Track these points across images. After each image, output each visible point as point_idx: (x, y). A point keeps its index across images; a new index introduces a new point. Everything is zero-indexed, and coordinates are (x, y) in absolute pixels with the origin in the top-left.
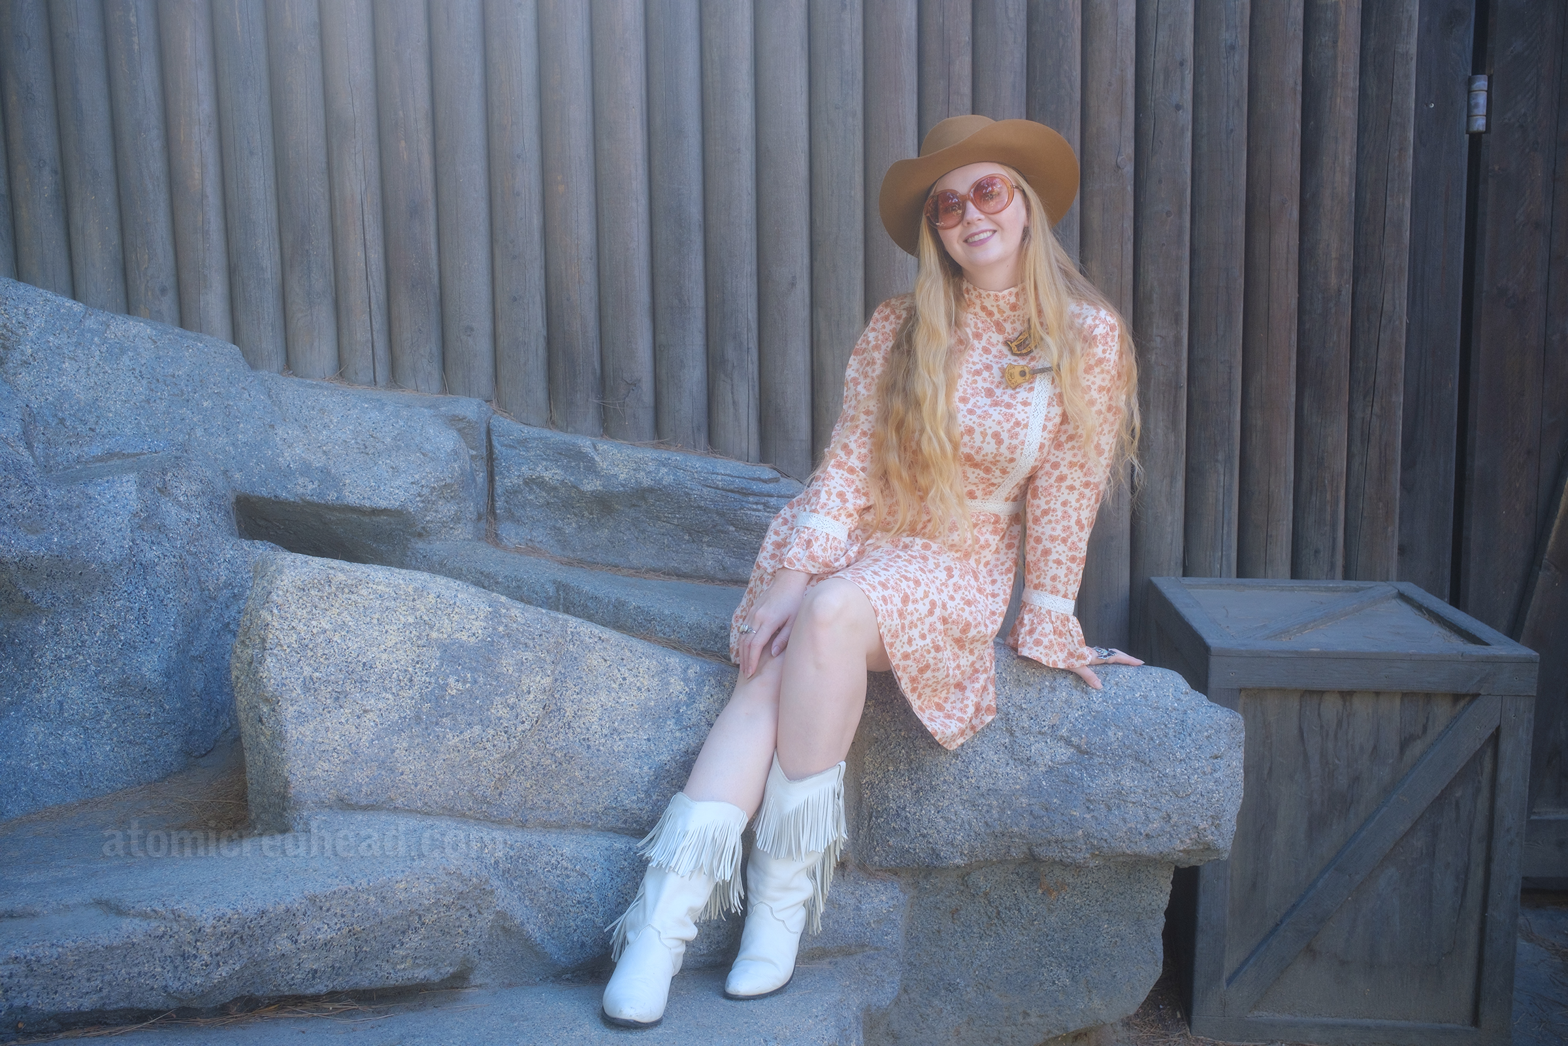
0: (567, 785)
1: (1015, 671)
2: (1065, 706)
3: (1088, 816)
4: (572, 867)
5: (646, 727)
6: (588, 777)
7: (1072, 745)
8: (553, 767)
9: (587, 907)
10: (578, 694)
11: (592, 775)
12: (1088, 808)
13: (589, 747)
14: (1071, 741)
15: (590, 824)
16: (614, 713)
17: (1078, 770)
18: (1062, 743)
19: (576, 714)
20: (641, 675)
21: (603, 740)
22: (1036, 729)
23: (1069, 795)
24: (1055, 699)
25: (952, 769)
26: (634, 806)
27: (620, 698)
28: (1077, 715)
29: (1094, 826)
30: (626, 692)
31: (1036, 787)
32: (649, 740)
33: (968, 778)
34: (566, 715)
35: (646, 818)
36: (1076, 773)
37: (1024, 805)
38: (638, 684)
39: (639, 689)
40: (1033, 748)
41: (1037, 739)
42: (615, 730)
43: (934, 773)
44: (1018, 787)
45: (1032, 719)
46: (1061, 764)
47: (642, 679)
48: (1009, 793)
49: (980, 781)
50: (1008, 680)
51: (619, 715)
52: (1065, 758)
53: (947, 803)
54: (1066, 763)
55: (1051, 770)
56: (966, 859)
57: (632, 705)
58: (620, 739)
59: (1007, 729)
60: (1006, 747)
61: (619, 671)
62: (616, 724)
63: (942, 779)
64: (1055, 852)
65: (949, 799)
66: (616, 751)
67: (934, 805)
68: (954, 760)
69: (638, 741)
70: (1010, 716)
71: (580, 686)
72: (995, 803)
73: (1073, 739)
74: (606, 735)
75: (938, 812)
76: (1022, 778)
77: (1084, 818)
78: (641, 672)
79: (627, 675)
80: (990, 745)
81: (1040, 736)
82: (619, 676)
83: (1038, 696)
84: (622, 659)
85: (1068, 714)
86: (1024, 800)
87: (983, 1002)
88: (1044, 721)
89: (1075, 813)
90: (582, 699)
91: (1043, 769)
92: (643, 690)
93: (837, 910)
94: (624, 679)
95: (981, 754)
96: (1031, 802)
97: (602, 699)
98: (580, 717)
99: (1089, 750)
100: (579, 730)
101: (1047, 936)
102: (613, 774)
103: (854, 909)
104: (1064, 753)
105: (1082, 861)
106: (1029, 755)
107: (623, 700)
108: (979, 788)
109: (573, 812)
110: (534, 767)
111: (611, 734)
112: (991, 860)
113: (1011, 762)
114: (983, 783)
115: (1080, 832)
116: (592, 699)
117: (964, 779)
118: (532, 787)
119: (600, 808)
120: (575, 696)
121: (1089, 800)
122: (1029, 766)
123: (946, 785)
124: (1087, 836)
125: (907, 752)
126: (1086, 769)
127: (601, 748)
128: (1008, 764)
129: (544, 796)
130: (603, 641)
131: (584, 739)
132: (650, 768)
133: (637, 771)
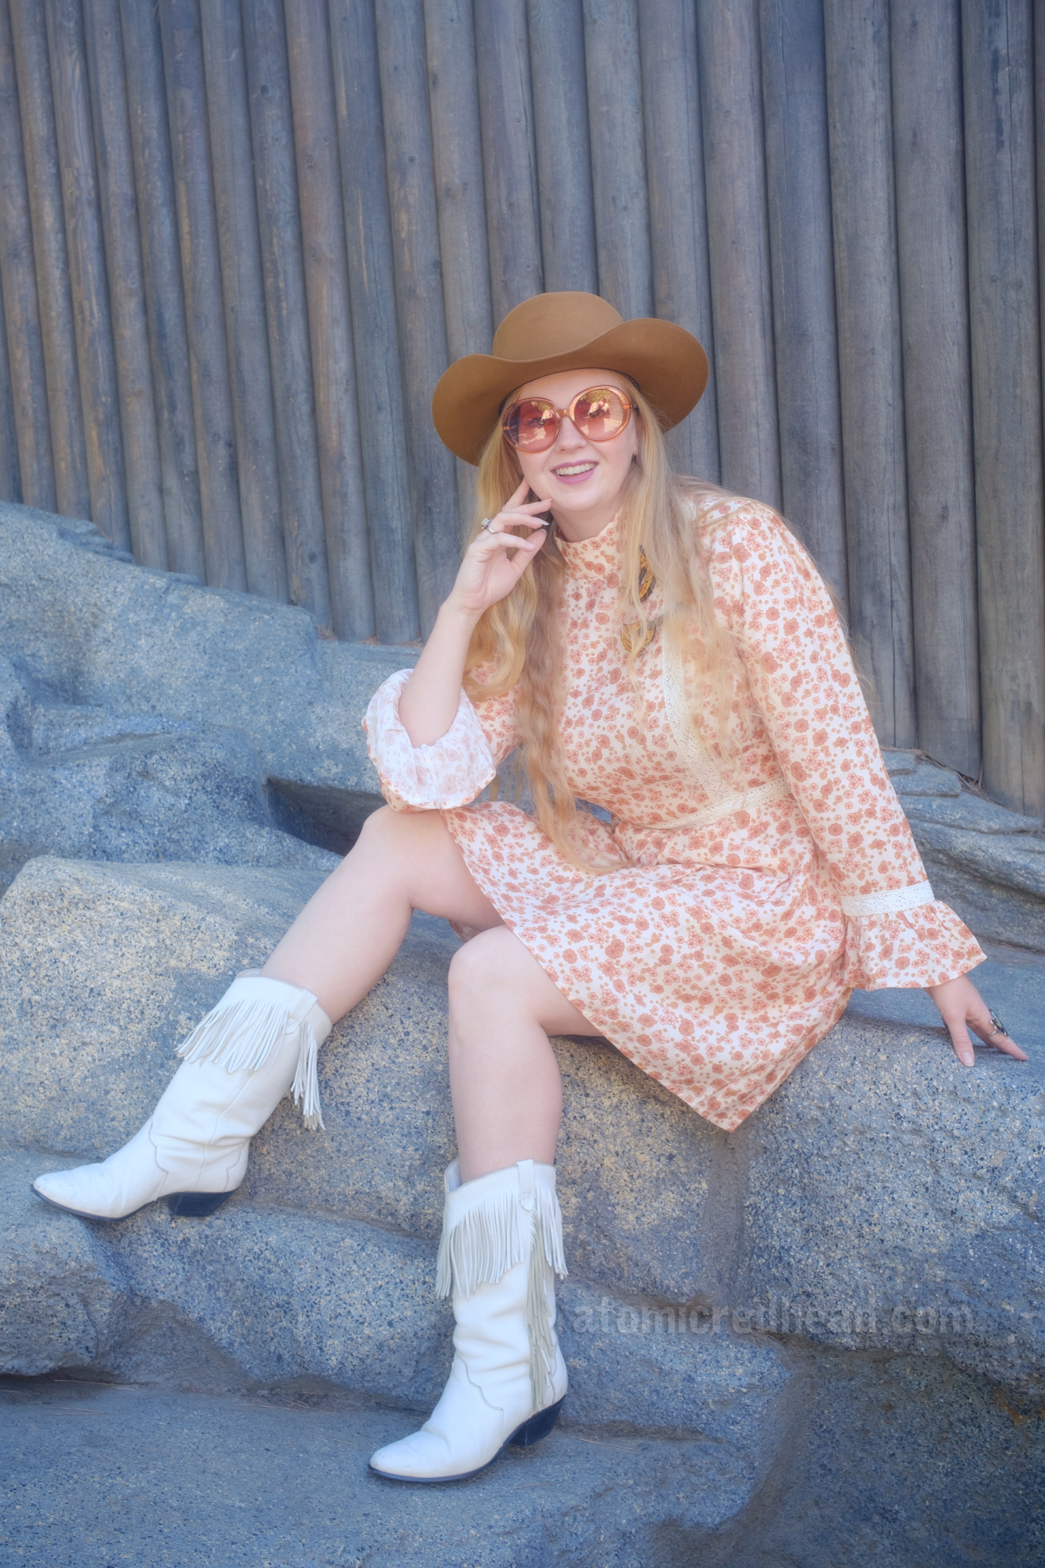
0: (313, 1157)
1: (951, 1079)
2: (1016, 1141)
3: (1027, 1316)
4: (275, 1260)
5: (428, 1096)
6: (339, 1151)
7: (1018, 1203)
8: (298, 1132)
9: (286, 1313)
10: (344, 1046)
11: (344, 1149)
12: (1031, 1303)
13: (348, 1113)
14: (1015, 1197)
15: (335, 1208)
16: (387, 1075)
17: (1022, 1242)
18: (1003, 1197)
19: (337, 1071)
20: (429, 1030)
21: (367, 1108)
22: (969, 1168)
23: (1004, 1277)
24: (1001, 1129)
25: (852, 1208)
26: (391, 1194)
27: (397, 1057)
28: (1030, 1158)
29: (1034, 1333)
30: (407, 1050)
31: (958, 1256)
32: (428, 1113)
33: (870, 1224)
34: (324, 1072)
35: (402, 1212)
36: (1018, 1246)
37: (938, 1280)
38: (425, 1042)
39: (425, 1048)
40: (962, 1197)
41: (970, 1184)
42: (386, 1095)
43: (829, 1209)
44: (934, 1251)
45: (966, 1153)
46: (998, 1229)
47: (430, 1036)
48: (921, 1258)
49: (885, 1232)
50: (940, 1091)
51: (393, 1078)
52: (1004, 1221)
53: (839, 1254)
54: (1005, 1228)
55: (981, 1236)
56: (858, 1340)
57: (413, 1067)
58: (391, 1108)
59: (932, 1162)
60: (927, 1189)
61: (402, 1022)
62: (389, 1089)
63: (838, 1219)
64: (974, 1359)
65: (843, 1250)
66: (382, 1122)
67: (824, 1253)
68: (857, 1195)
69: (414, 1114)
70: (935, 1144)
71: (349, 1037)
72: (900, 1267)
73: (1018, 1194)
74: (373, 1102)
75: (828, 1265)
76: (941, 1238)
77: (1020, 1318)
78: (431, 1027)
79: (410, 1029)
80: (906, 1182)
81: (975, 1181)
82: (400, 1029)
83: (979, 1121)
84: (409, 1009)
85: (1018, 1154)
86: (940, 1272)
87: (938, 1549)
88: (982, 1159)
89: (1008, 1307)
90: (348, 1054)
91: (974, 1231)
92: (430, 1049)
93: (656, 1375)
94: (407, 1034)
95: (892, 1193)
96: (949, 1277)
97: (374, 1056)
98: (342, 1076)
99: (1039, 1215)
100: (339, 1091)
101: (1036, 1477)
102: (368, 1152)
103: (684, 1379)
104: (1005, 1212)
105: (1014, 1383)
106: (954, 1207)
107: (401, 1060)
108: (882, 1241)
109: (317, 1191)
110: (273, 1130)
111: (380, 1100)
112: (891, 1350)
113: (931, 1211)
114: (888, 1236)
115: (1012, 1338)
116: (362, 1055)
117: (864, 1225)
118: (269, 1153)
119: (350, 1191)
120: (340, 1050)
121: (1032, 1292)
122: (954, 1222)
123: (841, 1228)
124: (1021, 1344)
125: (801, 1173)
126: (1034, 1243)
127: (364, 1117)
128: (927, 1214)
129: (285, 1166)
130: (388, 985)
131: (342, 1103)
132: (416, 1150)
133: (399, 1151)
